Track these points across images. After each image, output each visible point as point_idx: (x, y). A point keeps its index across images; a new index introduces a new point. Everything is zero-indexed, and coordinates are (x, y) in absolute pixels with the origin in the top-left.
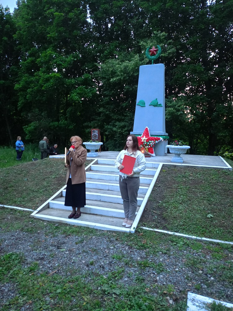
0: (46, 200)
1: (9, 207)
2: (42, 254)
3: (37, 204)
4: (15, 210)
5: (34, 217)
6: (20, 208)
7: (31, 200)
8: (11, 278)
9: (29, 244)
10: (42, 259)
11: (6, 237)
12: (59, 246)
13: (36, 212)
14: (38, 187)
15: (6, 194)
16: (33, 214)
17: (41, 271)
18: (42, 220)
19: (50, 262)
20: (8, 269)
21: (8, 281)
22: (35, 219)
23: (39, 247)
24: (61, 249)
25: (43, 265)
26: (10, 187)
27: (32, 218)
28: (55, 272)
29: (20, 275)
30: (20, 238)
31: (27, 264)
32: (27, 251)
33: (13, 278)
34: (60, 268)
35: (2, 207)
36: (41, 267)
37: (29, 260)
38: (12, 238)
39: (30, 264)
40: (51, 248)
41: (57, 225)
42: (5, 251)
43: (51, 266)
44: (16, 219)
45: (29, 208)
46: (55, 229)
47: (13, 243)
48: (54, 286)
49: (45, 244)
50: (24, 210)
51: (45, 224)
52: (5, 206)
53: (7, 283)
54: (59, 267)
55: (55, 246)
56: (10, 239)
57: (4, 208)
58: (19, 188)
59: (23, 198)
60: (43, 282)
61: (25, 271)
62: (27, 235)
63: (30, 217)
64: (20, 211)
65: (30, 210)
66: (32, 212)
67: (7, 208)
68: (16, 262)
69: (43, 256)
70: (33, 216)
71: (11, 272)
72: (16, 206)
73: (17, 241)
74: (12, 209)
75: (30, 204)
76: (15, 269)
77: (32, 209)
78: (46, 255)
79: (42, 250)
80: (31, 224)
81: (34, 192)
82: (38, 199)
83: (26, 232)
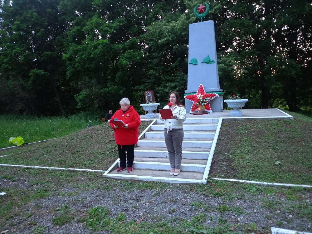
0: (114, 161)
1: (80, 169)
2: (124, 207)
3: (106, 165)
4: (87, 172)
5: (107, 177)
6: (90, 170)
7: (99, 162)
8: (103, 227)
9: (109, 199)
10: (126, 210)
11: (86, 195)
12: (138, 199)
13: (107, 172)
14: (104, 150)
15: (74, 159)
16: (105, 174)
17: (129, 220)
18: (114, 179)
19: (134, 213)
20: (99, 220)
21: (102, 230)
22: (108, 178)
23: (119, 201)
24: (141, 201)
25: (129, 215)
26: (77, 152)
27: (105, 178)
28: (142, 220)
29: (112, 224)
30: (99, 195)
31: (114, 215)
32: (110, 205)
33: (105, 226)
34: (145, 217)
35: (74, 170)
36: (128, 217)
37: (114, 212)
38: (92, 195)
39: (116, 215)
40: (131, 201)
41: (130, 182)
42: (90, 207)
43: (137, 216)
44: (90, 179)
45: (99, 170)
46: (129, 186)
47: (94, 200)
48: (145, 231)
49: (125, 199)
50: (95, 171)
51: (119, 182)
52: (76, 169)
53: (102, 231)
54: (145, 215)
55: (134, 199)
56: (90, 196)
57: (75, 171)
58: (86, 152)
59: (92, 161)
60: (134, 228)
61: (114, 221)
62: (105, 192)
63: (102, 177)
64: (91, 173)
65: (101, 171)
66: (104, 173)
67: (79, 171)
68: (104, 214)
69: (126, 208)
70: (105, 176)
71: (102, 222)
72: (87, 168)
73: (98, 197)
74: (83, 172)
75: (99, 166)
76: (105, 220)
77: (103, 170)
78: (128, 207)
79: (124, 203)
80: (105, 183)
81: (101, 154)
82: (106, 160)
83: (103, 190)
